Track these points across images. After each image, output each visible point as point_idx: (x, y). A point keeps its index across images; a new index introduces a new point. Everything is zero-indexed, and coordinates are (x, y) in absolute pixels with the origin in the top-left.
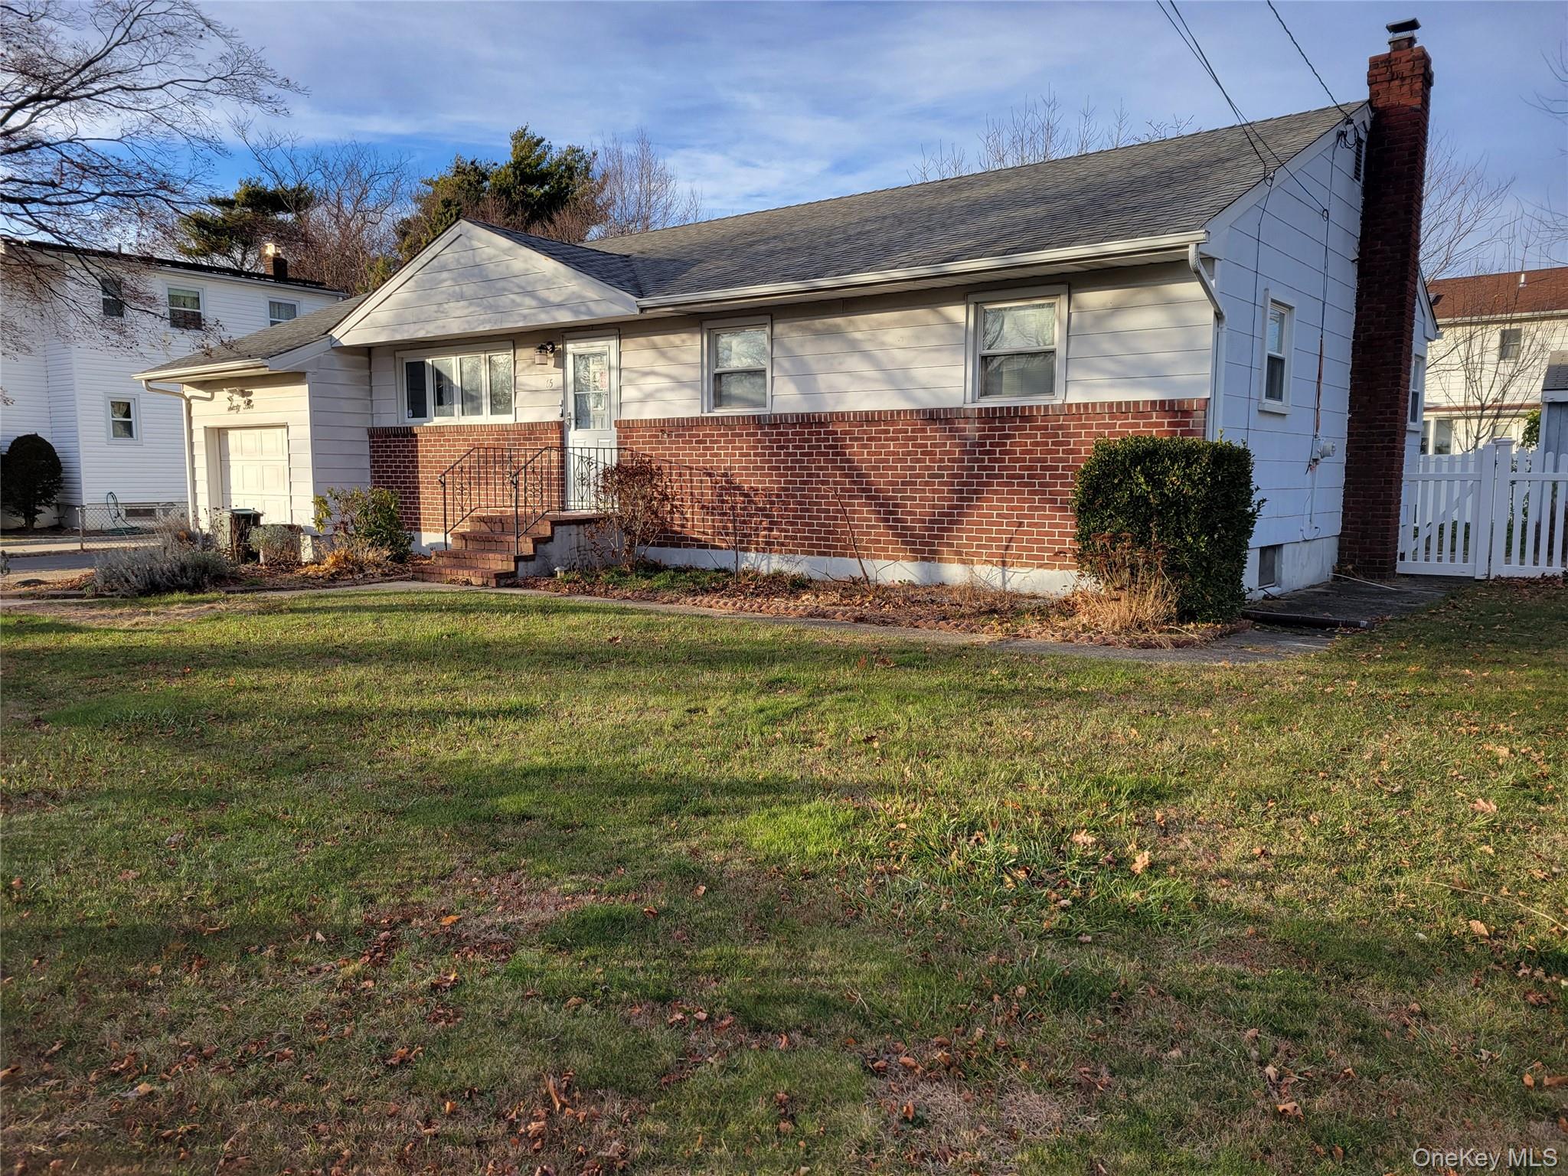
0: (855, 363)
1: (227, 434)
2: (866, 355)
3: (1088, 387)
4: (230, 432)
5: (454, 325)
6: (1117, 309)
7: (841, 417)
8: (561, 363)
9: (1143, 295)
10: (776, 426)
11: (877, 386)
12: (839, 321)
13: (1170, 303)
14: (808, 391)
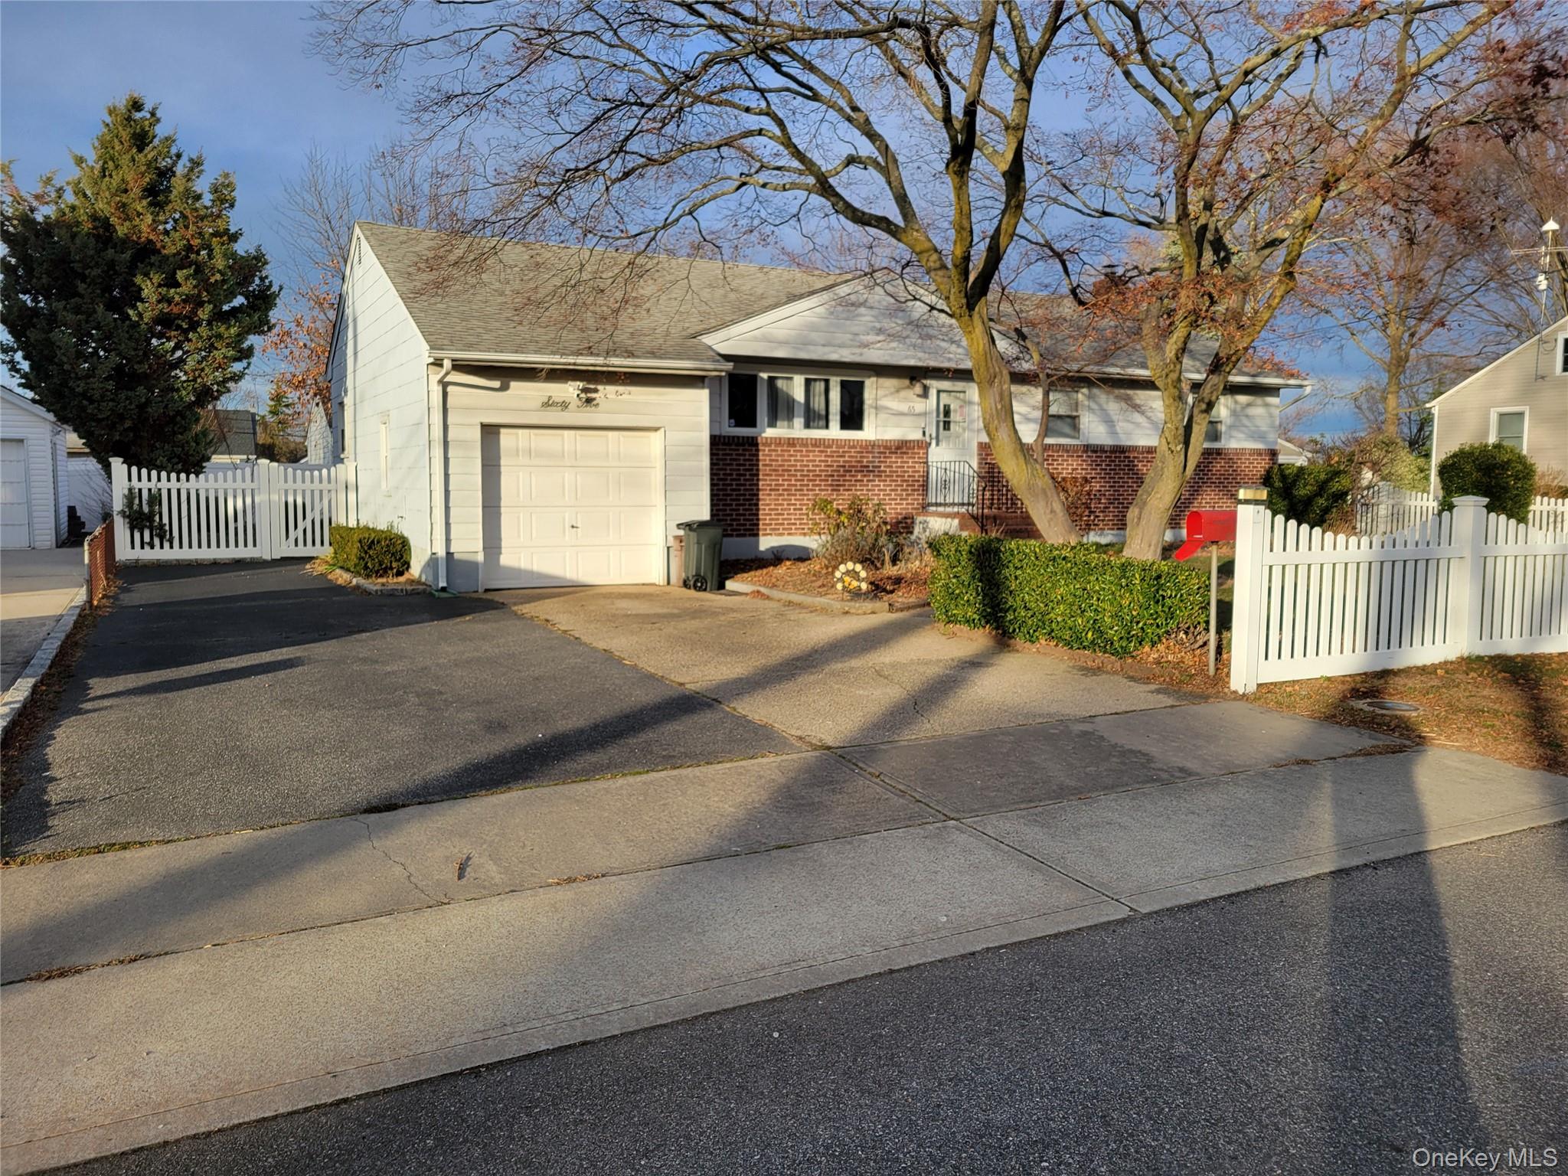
0: (1137, 417)
1: (499, 433)
2: (1143, 413)
3: (1239, 440)
4: (503, 431)
5: (876, 355)
6: (1249, 405)
7: (1134, 449)
8: (925, 394)
9: (1259, 400)
10: (1095, 452)
11: (1149, 432)
12: (1130, 392)
13: (1267, 405)
14: (1113, 432)
